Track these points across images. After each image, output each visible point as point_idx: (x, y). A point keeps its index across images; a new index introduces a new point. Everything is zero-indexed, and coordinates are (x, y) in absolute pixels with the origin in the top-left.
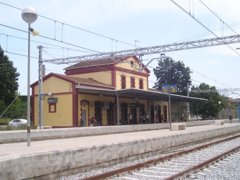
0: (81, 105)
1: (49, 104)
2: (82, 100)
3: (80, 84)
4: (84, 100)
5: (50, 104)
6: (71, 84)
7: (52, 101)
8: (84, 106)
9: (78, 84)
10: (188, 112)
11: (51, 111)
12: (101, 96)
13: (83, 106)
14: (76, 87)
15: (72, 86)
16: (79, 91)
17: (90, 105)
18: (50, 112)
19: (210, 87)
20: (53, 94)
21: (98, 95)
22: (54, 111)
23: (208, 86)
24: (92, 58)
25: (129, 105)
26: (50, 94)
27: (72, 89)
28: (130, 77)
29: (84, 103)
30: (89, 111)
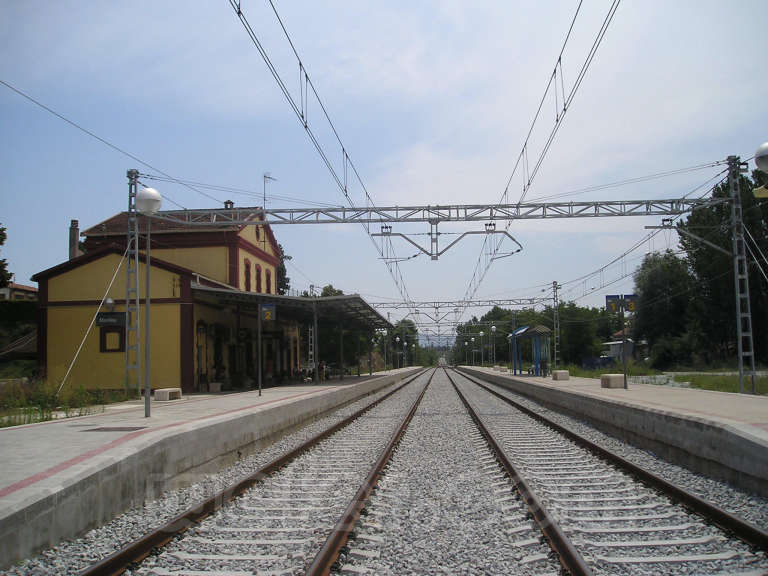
0: (198, 333)
1: (101, 329)
2: (198, 320)
3: (202, 281)
4: (201, 321)
5: (105, 330)
6: (177, 277)
7: (114, 321)
8: (202, 336)
11: (108, 347)
13: (200, 334)
14: (190, 287)
15: (177, 282)
17: (208, 332)
18: (103, 349)
20: (117, 302)
21: (220, 308)
22: (117, 347)
26: (110, 301)
27: (178, 291)
28: (256, 265)
29: (201, 327)
30: (207, 348)
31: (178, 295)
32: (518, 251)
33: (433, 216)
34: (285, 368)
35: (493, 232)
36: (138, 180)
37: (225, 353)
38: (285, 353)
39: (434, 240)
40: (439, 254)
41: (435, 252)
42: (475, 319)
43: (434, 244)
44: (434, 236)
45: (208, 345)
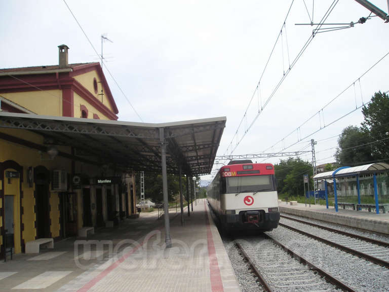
0: (2, 177)
2: (3, 160)
8: (9, 182)
10: (142, 194)
13: (6, 180)
17: (24, 177)
28: (94, 114)
29: (8, 170)
30: (22, 197)
34: (124, 209)
37: (54, 202)
45: (25, 194)
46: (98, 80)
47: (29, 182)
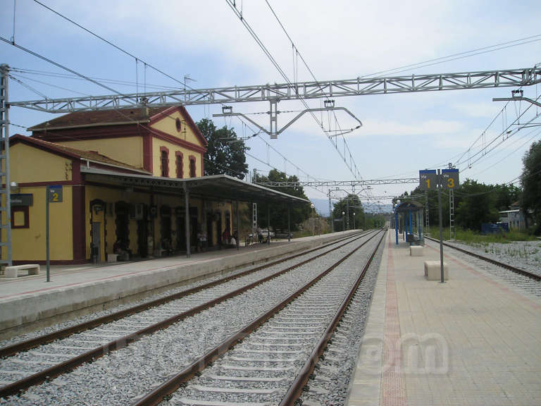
0: (91, 211)
1: (12, 209)
2: (92, 199)
3: (92, 164)
4: (96, 200)
5: (15, 208)
6: (69, 162)
7: (20, 201)
8: (97, 213)
9: (85, 163)
11: (16, 224)
12: (129, 191)
13: (94, 212)
14: (82, 171)
15: (70, 167)
16: (87, 180)
17: (108, 210)
18: (13, 227)
19: (288, 177)
20: (21, 185)
21: (122, 188)
22: (23, 224)
23: (283, 175)
24: (100, 105)
25: (173, 211)
26: (14, 184)
27: (70, 174)
28: (176, 152)
29: (96, 205)
30: (105, 223)
31: (70, 179)
32: (358, 127)
33: (273, 94)
35: (332, 108)
36: (10, 73)
38: (214, 225)
39: (273, 119)
40: (278, 133)
41: (274, 131)
42: (406, 194)
43: (274, 123)
44: (274, 115)
45: (108, 222)
46: (181, 119)
47: (111, 213)
